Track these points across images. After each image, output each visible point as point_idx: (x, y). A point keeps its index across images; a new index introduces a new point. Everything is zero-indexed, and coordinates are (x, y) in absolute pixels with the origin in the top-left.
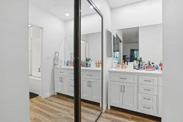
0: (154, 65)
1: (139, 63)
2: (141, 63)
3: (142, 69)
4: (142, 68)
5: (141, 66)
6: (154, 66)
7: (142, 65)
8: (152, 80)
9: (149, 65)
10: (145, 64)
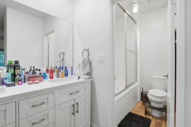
0: (40, 72)
1: (13, 72)
2: (17, 72)
3: (20, 83)
4: (21, 80)
5: (18, 77)
6: (40, 74)
7: (20, 76)
8: (45, 101)
9: (33, 73)
10: (27, 73)
